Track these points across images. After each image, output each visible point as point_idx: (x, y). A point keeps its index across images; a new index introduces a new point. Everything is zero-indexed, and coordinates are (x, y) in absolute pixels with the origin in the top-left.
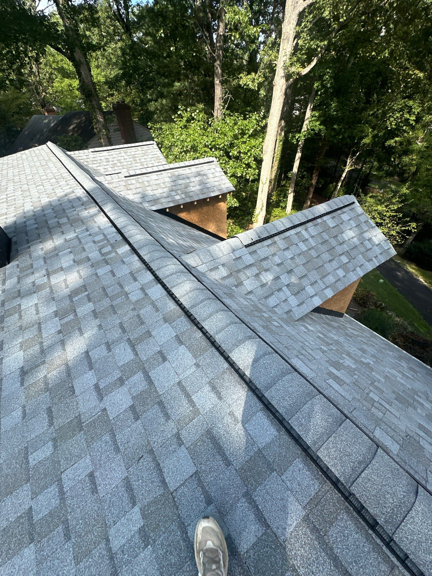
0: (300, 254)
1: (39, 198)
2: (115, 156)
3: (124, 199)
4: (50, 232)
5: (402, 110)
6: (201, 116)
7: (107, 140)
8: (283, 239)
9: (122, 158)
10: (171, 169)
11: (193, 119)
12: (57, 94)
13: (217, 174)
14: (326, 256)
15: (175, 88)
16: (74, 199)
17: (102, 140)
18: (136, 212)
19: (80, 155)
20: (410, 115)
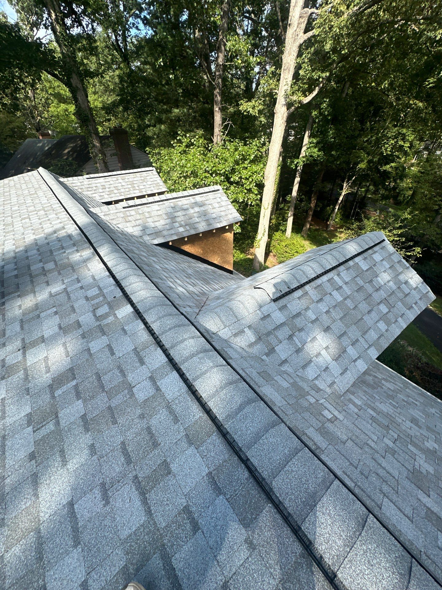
0: (336, 305)
1: (23, 234)
2: (112, 182)
3: (123, 233)
4: (32, 282)
5: (396, 137)
6: (201, 142)
7: (103, 165)
8: (315, 288)
9: (120, 185)
10: (173, 199)
11: (192, 144)
12: (53, 118)
13: (223, 204)
14: (364, 307)
15: (173, 114)
16: (64, 237)
17: (98, 165)
18: (137, 252)
19: (74, 182)
20: (404, 142)
